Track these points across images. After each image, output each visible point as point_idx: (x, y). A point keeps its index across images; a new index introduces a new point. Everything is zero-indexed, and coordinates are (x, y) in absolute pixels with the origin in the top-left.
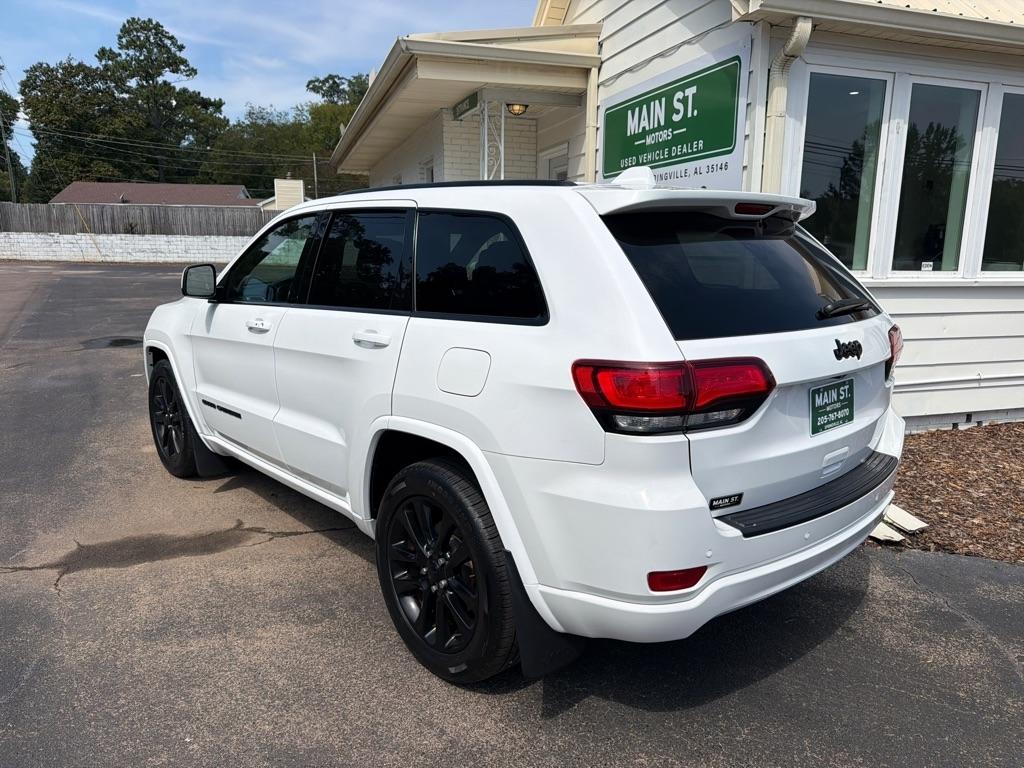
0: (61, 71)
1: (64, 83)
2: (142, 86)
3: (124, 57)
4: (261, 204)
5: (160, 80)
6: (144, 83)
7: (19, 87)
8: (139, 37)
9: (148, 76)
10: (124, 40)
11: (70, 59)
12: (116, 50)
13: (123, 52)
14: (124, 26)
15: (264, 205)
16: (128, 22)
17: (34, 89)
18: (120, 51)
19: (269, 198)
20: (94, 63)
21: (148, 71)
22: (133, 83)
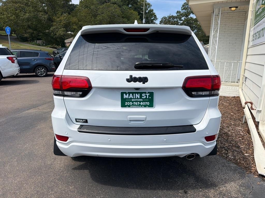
0: (168, 18)
1: (168, 20)
2: (185, 19)
3: (182, 12)
4: (205, 46)
5: (189, 17)
6: (186, 18)
7: (159, 22)
8: (186, 7)
9: (187, 16)
10: (182, 8)
11: (170, 15)
12: (180, 11)
13: (182, 11)
14: (183, 5)
15: (206, 46)
16: (184, 3)
17: (162, 22)
18: (181, 11)
19: (207, 44)
20: (175, 15)
21: (187, 15)
22: (183, 18)
